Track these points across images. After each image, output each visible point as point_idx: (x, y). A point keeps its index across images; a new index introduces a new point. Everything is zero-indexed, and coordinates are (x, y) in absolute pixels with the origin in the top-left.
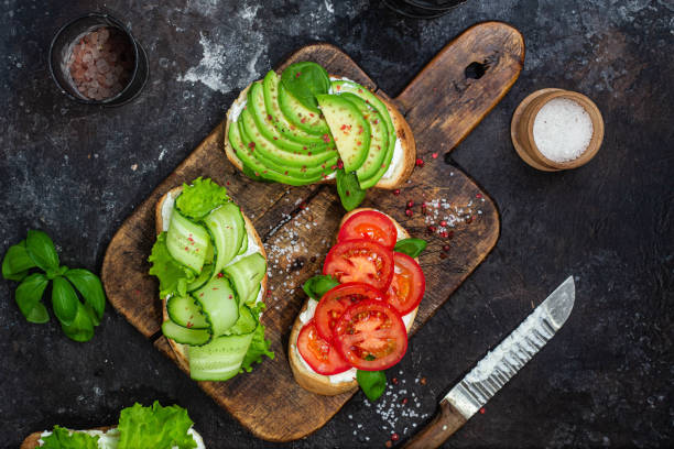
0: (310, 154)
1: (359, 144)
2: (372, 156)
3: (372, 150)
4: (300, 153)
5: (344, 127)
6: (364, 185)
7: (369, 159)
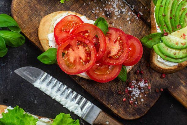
0: (171, 18)
1: (177, 44)
2: (171, 51)
3: (174, 51)
4: (171, 13)
5: (184, 35)
6: (155, 47)
7: (169, 49)
